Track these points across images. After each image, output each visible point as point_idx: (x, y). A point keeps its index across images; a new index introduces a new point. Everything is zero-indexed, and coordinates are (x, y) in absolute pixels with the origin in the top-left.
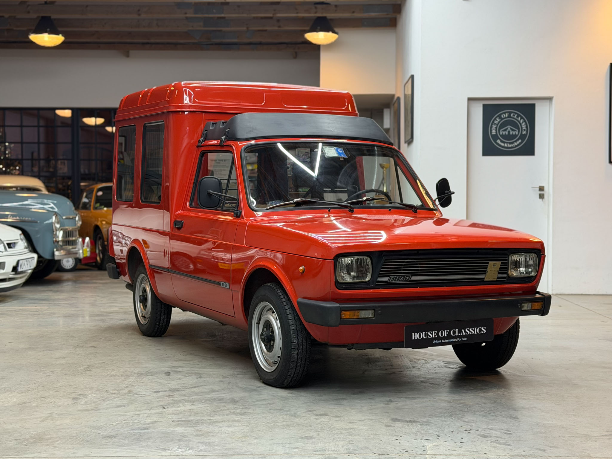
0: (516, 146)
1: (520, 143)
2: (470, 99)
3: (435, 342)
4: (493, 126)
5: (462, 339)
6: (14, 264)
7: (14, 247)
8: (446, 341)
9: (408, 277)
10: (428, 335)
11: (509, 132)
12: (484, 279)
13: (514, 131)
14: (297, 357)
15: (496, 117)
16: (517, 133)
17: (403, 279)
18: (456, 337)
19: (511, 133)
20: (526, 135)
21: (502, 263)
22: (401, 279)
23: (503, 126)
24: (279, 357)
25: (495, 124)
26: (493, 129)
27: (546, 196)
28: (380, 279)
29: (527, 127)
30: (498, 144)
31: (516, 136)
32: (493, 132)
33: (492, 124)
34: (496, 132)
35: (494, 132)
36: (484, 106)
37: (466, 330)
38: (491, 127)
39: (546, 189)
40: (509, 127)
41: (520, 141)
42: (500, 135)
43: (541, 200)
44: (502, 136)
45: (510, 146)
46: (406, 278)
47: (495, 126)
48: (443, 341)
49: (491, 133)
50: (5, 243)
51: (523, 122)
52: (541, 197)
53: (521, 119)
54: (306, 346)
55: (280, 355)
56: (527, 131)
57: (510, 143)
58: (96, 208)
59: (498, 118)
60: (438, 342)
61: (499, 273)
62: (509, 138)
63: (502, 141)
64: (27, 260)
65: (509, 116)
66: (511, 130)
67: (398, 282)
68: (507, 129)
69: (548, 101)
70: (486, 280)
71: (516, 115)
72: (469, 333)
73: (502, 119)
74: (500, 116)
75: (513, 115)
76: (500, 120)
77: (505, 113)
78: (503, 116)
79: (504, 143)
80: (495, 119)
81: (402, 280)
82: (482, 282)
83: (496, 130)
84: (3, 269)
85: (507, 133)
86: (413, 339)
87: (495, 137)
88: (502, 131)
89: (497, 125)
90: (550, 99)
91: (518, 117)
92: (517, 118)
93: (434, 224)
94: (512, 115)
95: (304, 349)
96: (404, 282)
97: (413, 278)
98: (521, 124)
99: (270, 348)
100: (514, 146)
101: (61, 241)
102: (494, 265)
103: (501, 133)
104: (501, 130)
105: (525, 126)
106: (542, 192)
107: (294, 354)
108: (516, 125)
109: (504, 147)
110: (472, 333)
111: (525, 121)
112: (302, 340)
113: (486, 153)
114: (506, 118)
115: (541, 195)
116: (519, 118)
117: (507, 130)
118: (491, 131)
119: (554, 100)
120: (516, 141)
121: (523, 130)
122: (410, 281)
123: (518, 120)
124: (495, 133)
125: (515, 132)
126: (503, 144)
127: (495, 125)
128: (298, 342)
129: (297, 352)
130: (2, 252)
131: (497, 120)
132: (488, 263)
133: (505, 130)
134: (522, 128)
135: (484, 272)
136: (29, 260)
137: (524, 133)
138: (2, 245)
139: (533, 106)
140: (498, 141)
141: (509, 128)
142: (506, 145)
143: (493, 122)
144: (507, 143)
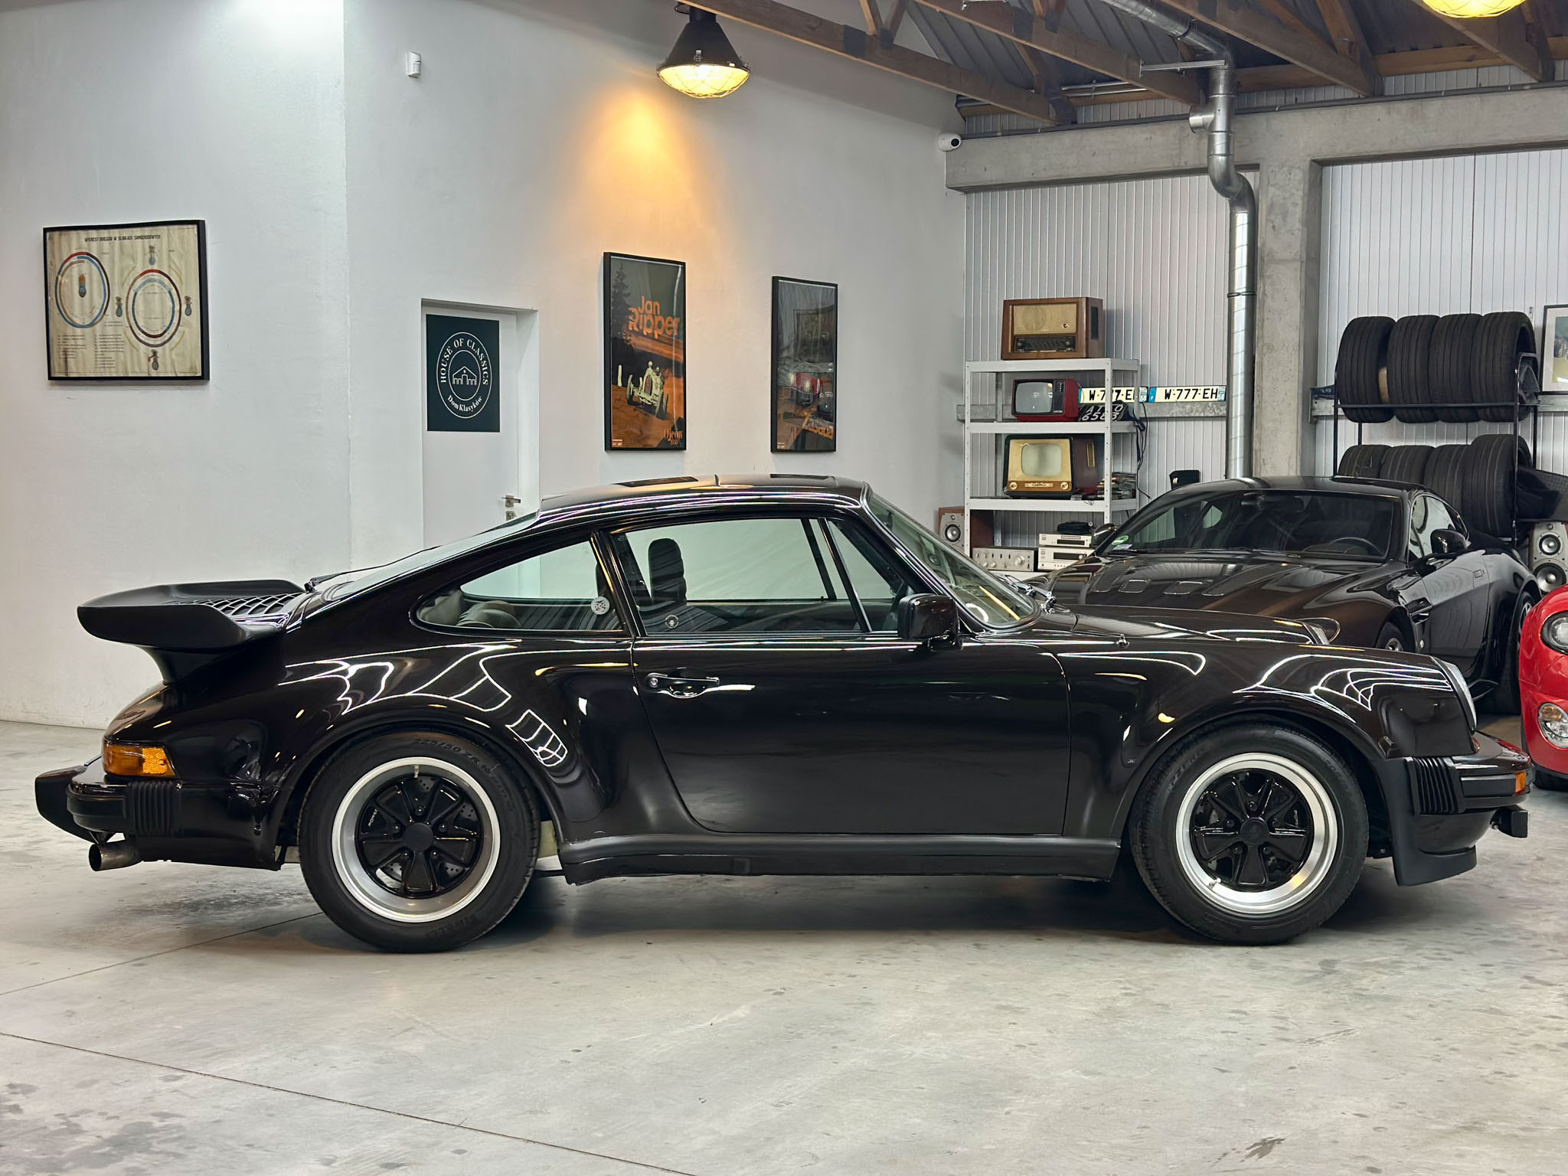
0: (475, 411)
1: (481, 404)
4: (443, 365)
11: (465, 379)
13: (472, 377)
15: (446, 346)
16: (475, 384)
19: (468, 382)
20: (487, 388)
23: (456, 365)
25: (445, 359)
26: (443, 372)
29: (488, 371)
30: (450, 405)
31: (474, 388)
32: (442, 378)
33: (440, 361)
34: (447, 379)
36: (428, 317)
38: (440, 367)
40: (464, 369)
41: (480, 400)
42: (453, 386)
44: (456, 388)
45: (467, 410)
47: (445, 365)
49: (440, 379)
51: (483, 360)
53: (480, 353)
56: (489, 380)
57: (467, 404)
59: (449, 347)
62: (465, 391)
63: (455, 400)
65: (464, 346)
66: (467, 376)
68: (462, 372)
71: (474, 344)
73: (455, 350)
74: (451, 344)
76: (452, 352)
77: (459, 337)
78: (456, 344)
79: (458, 402)
80: (445, 350)
83: (447, 375)
85: (462, 383)
87: (446, 390)
88: (455, 377)
89: (448, 363)
91: (476, 347)
92: (474, 350)
94: (468, 343)
98: (480, 362)
100: (473, 411)
103: (454, 383)
104: (453, 375)
105: (486, 368)
108: (473, 365)
109: (458, 412)
111: (486, 358)
113: (433, 425)
114: (460, 348)
116: (478, 351)
117: (462, 376)
118: (440, 375)
119: (538, 315)
120: (474, 400)
121: (484, 377)
123: (475, 355)
124: (445, 381)
126: (456, 406)
127: (444, 363)
133: (459, 375)
134: (482, 372)
137: (485, 382)
139: (496, 325)
140: (450, 399)
141: (465, 371)
142: (461, 408)
143: (442, 357)
144: (463, 403)
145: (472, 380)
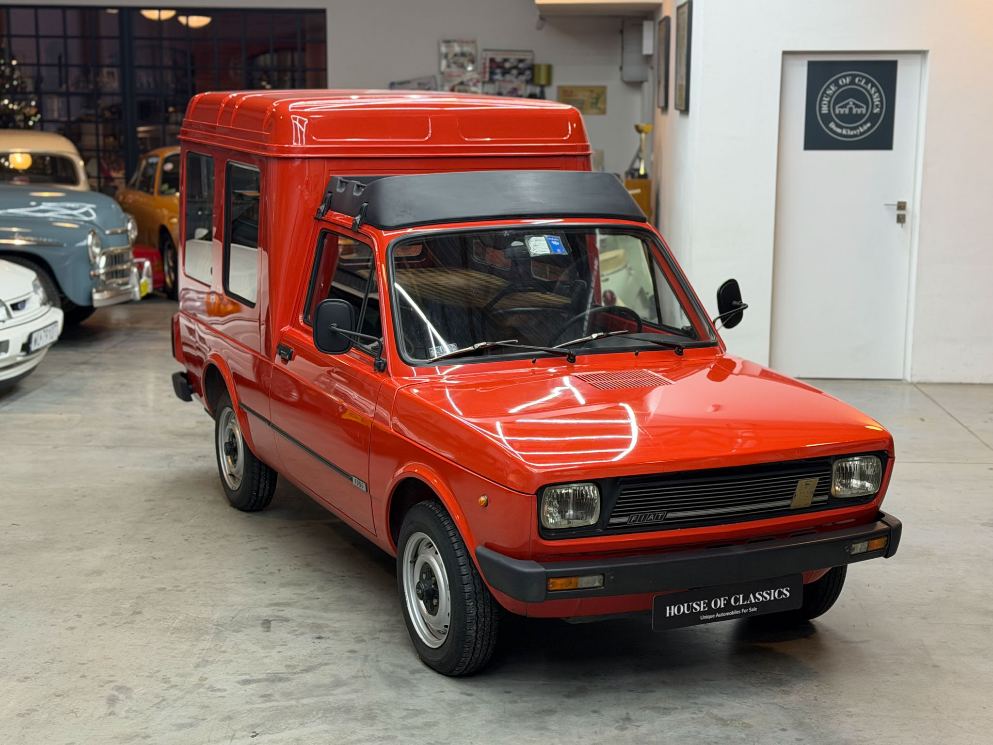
0: (862, 134)
1: (869, 129)
2: (785, 53)
3: (704, 617)
4: (824, 99)
5: (749, 610)
6: (24, 340)
7: (23, 307)
8: (722, 615)
9: (661, 515)
10: (693, 607)
11: (851, 109)
12: (789, 506)
13: (859, 107)
14: (476, 636)
15: (830, 84)
16: (864, 111)
17: (652, 518)
18: (739, 608)
19: (854, 111)
20: (879, 115)
21: (820, 479)
22: (650, 518)
23: (841, 98)
24: (446, 626)
25: (828, 95)
26: (825, 104)
27: (908, 219)
28: (613, 521)
29: (881, 101)
30: (831, 130)
31: (862, 116)
32: (823, 109)
33: (822, 97)
34: (829, 110)
35: (825, 110)
36: (810, 64)
37: (757, 595)
38: (821, 100)
39: (909, 206)
40: (851, 101)
41: (869, 125)
42: (836, 115)
43: (899, 225)
44: (839, 116)
45: (852, 133)
46: (658, 516)
47: (828, 99)
48: (718, 615)
49: (820, 110)
50: (8, 304)
51: (875, 93)
52: (901, 219)
53: (871, 88)
54: (491, 618)
55: (448, 624)
56: (881, 109)
57: (852, 129)
58: (162, 193)
59: (833, 84)
60: (709, 617)
61: (815, 495)
62: (850, 119)
63: (838, 125)
64: (46, 329)
65: (852, 82)
66: (854, 106)
67: (645, 522)
68: (848, 104)
69: (919, 56)
70: (792, 507)
71: (864, 81)
72: (761, 600)
73: (839, 87)
74: (836, 82)
75: (859, 81)
76: (836, 88)
77: (845, 77)
78: (842, 82)
79: (841, 127)
80: (828, 87)
81: (650, 520)
82: (787, 511)
83: (829, 107)
84: (6, 351)
85: (847, 111)
86: (668, 615)
87: (827, 118)
88: (839, 107)
89: (831, 97)
90: (923, 53)
91: (866, 83)
92: (864, 86)
93: (709, 378)
94: (857, 80)
95: (487, 623)
96: (654, 521)
97: (670, 515)
98: (871, 96)
99: (433, 609)
100: (858, 134)
101: (103, 274)
102: (807, 484)
103: (837, 112)
104: (837, 107)
105: (879, 99)
106: (901, 212)
107: (471, 632)
108: (861, 97)
109: (841, 135)
110: (766, 598)
111: (878, 91)
112: (484, 609)
113: (810, 144)
114: (846, 85)
115: (901, 217)
116: (870, 85)
117: (848, 107)
118: (820, 107)
119: (930, 55)
120: (861, 125)
121: (875, 107)
122: (665, 520)
123: (866, 90)
124: (826, 112)
125: (861, 109)
126: (839, 130)
127: (827, 97)
128: (477, 612)
129: (475, 628)
130: (3, 321)
131: (831, 89)
132: (797, 482)
133: (844, 106)
134: (873, 102)
135: (790, 496)
136: (49, 328)
137: (876, 110)
138: (3, 308)
139: (894, 64)
140: (832, 125)
141: (851, 103)
142: (844, 132)
143: (824, 92)
144: (846, 128)
145: (859, 111)
